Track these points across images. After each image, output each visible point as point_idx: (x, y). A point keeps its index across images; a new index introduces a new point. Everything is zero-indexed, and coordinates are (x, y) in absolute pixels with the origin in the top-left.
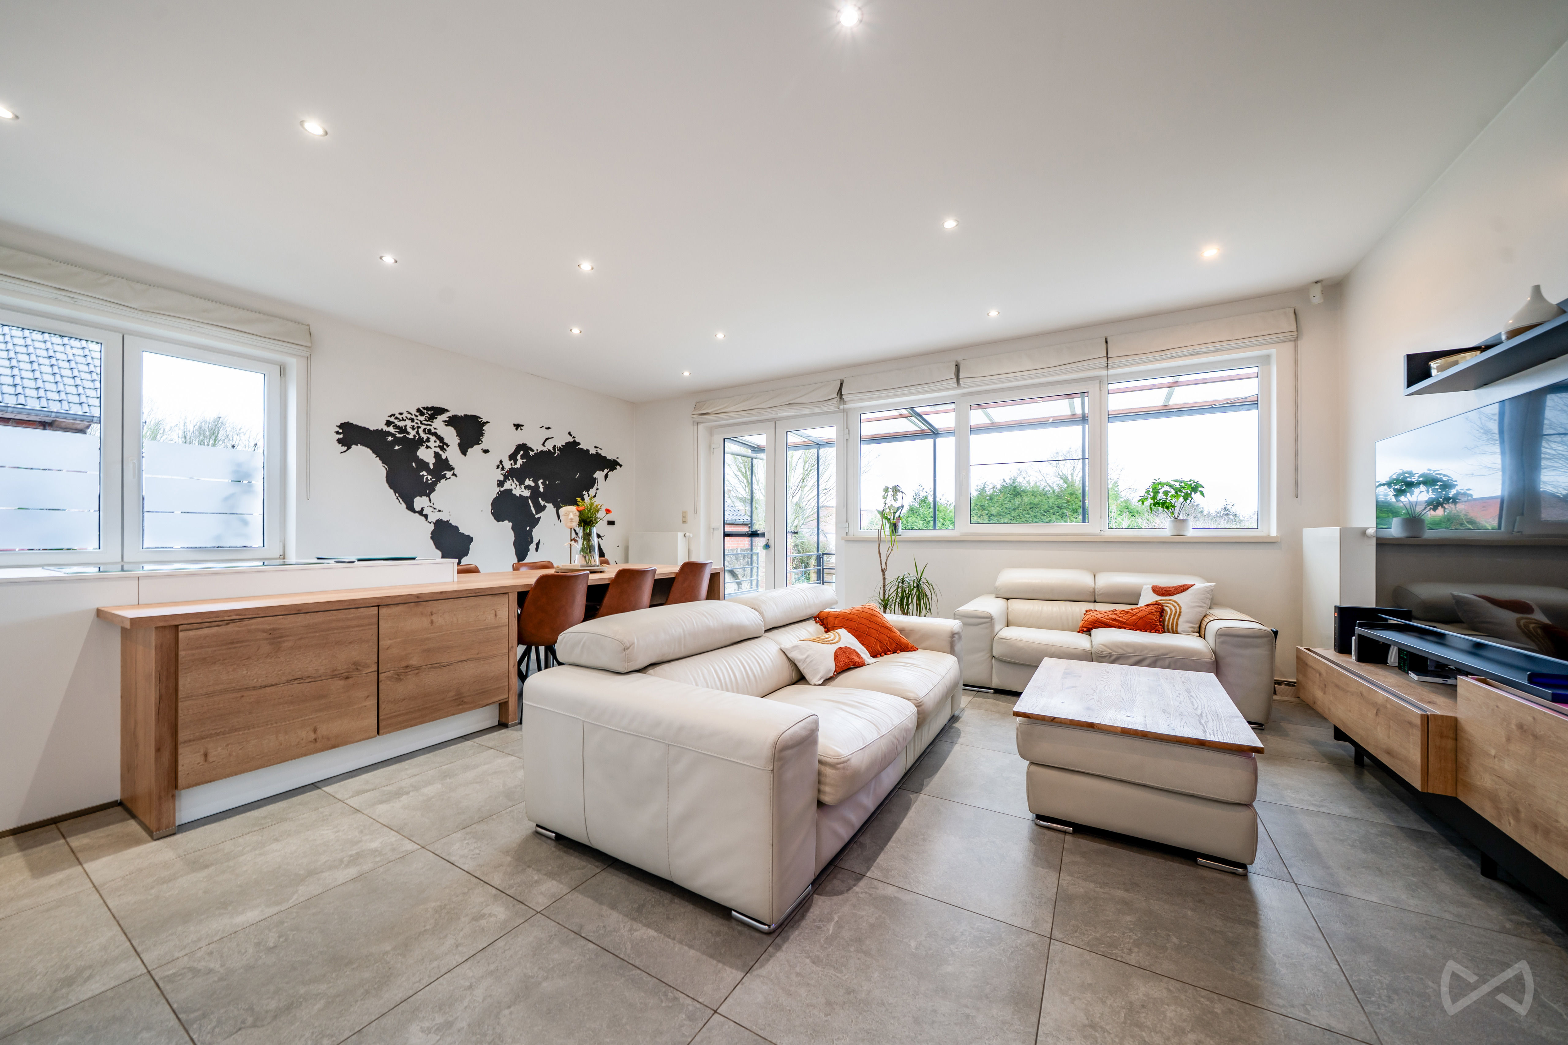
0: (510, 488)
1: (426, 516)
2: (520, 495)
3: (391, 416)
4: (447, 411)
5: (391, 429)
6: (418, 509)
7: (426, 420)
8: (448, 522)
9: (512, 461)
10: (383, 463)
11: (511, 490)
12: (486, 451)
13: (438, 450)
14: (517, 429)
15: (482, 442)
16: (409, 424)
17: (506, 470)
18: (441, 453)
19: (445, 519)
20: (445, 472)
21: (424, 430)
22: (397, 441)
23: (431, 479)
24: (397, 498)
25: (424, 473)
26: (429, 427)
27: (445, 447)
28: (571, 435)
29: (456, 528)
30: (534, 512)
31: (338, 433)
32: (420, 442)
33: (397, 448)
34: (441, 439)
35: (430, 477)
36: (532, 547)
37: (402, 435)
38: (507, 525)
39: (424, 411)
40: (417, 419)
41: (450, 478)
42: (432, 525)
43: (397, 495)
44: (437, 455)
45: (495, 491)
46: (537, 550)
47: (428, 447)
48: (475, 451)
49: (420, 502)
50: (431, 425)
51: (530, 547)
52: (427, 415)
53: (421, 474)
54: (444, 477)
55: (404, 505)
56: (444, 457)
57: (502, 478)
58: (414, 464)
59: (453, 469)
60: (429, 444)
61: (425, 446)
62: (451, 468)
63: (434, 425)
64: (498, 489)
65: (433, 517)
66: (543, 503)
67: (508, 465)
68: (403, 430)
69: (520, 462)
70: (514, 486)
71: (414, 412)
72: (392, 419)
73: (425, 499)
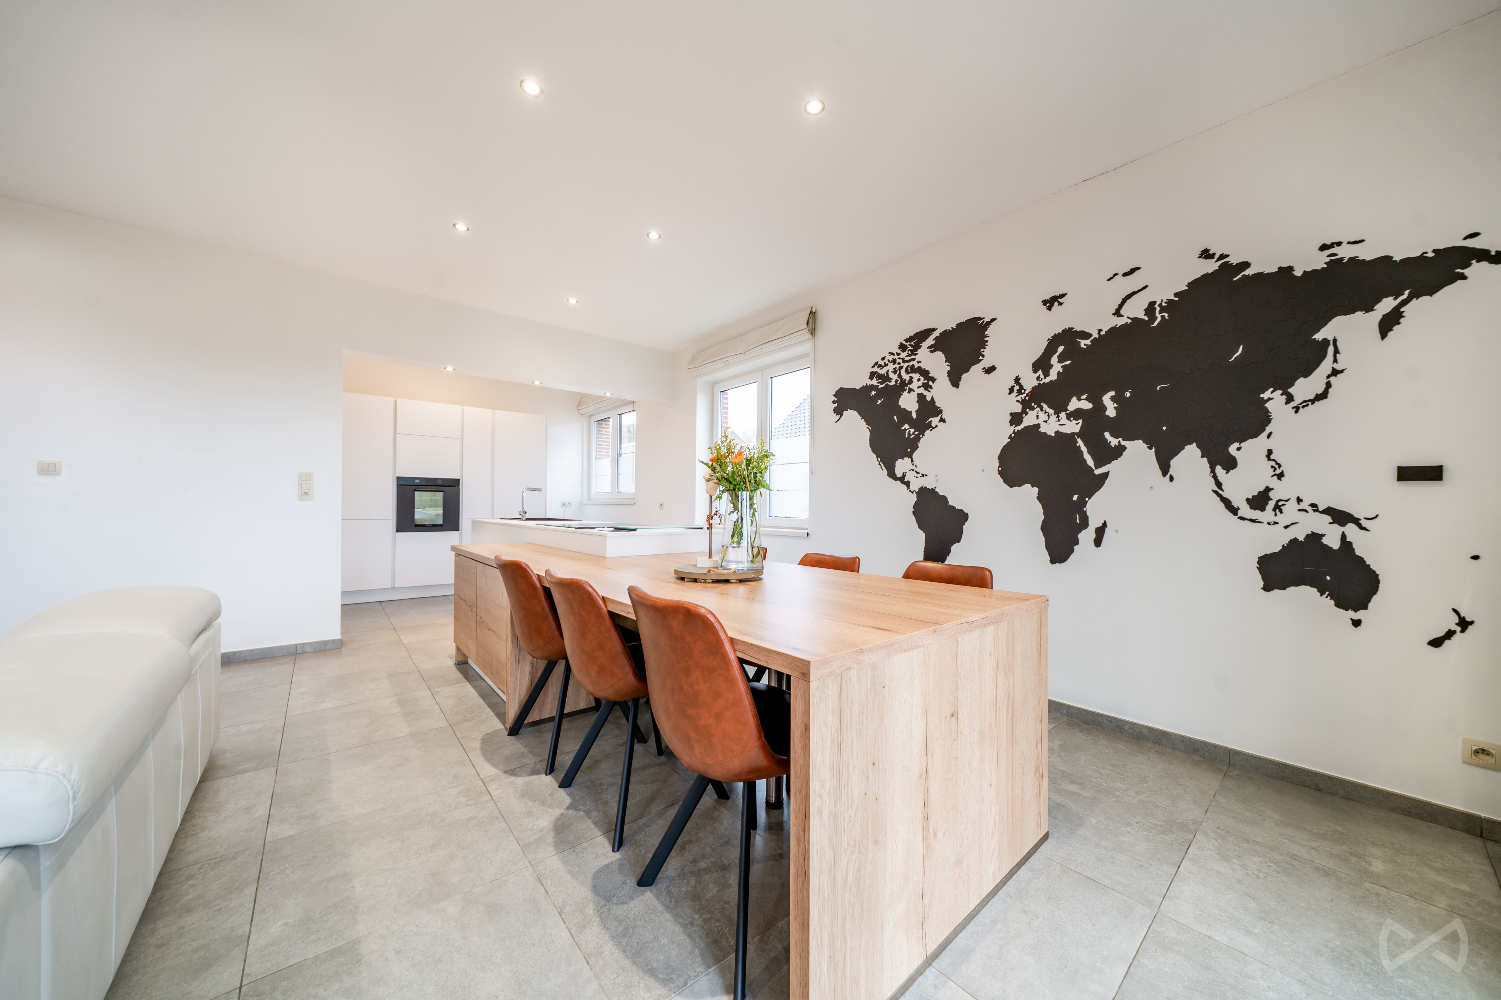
0: (1036, 422)
1: (908, 484)
2: (1057, 433)
3: (873, 367)
4: (934, 330)
5: (874, 382)
6: (899, 474)
7: (909, 355)
8: (933, 490)
9: (1040, 372)
10: (867, 424)
11: (1038, 426)
12: (990, 370)
13: (922, 390)
14: (1049, 309)
15: (983, 356)
16: (891, 367)
17: (1027, 392)
18: (925, 393)
19: (930, 487)
20: (930, 420)
21: (906, 370)
22: (881, 393)
23: (914, 433)
24: (879, 464)
25: (906, 426)
26: (911, 364)
27: (931, 383)
28: (1212, 256)
29: (944, 498)
30: (1090, 462)
31: (834, 402)
32: (903, 386)
33: (879, 402)
34: (924, 373)
35: (912, 430)
36: (1086, 536)
37: (884, 385)
38: (1029, 492)
39: (906, 344)
40: (899, 358)
41: (937, 426)
42: (915, 495)
43: (879, 459)
44: (921, 398)
45: (1004, 433)
46: (1098, 542)
47: (911, 390)
48: (974, 375)
49: (902, 466)
50: (914, 360)
51: (1081, 536)
52: (910, 348)
53: (903, 428)
54: (929, 426)
55: (885, 472)
56: (929, 399)
57: (1018, 408)
58: (895, 417)
59: (941, 412)
60: (911, 386)
61: (907, 391)
62: (937, 412)
63: (918, 358)
64: (1010, 430)
65: (915, 486)
66: (1114, 442)
67: (1030, 382)
68: (885, 378)
69: (1057, 368)
70: (1043, 416)
71: (896, 350)
72: (876, 369)
73: (907, 460)
